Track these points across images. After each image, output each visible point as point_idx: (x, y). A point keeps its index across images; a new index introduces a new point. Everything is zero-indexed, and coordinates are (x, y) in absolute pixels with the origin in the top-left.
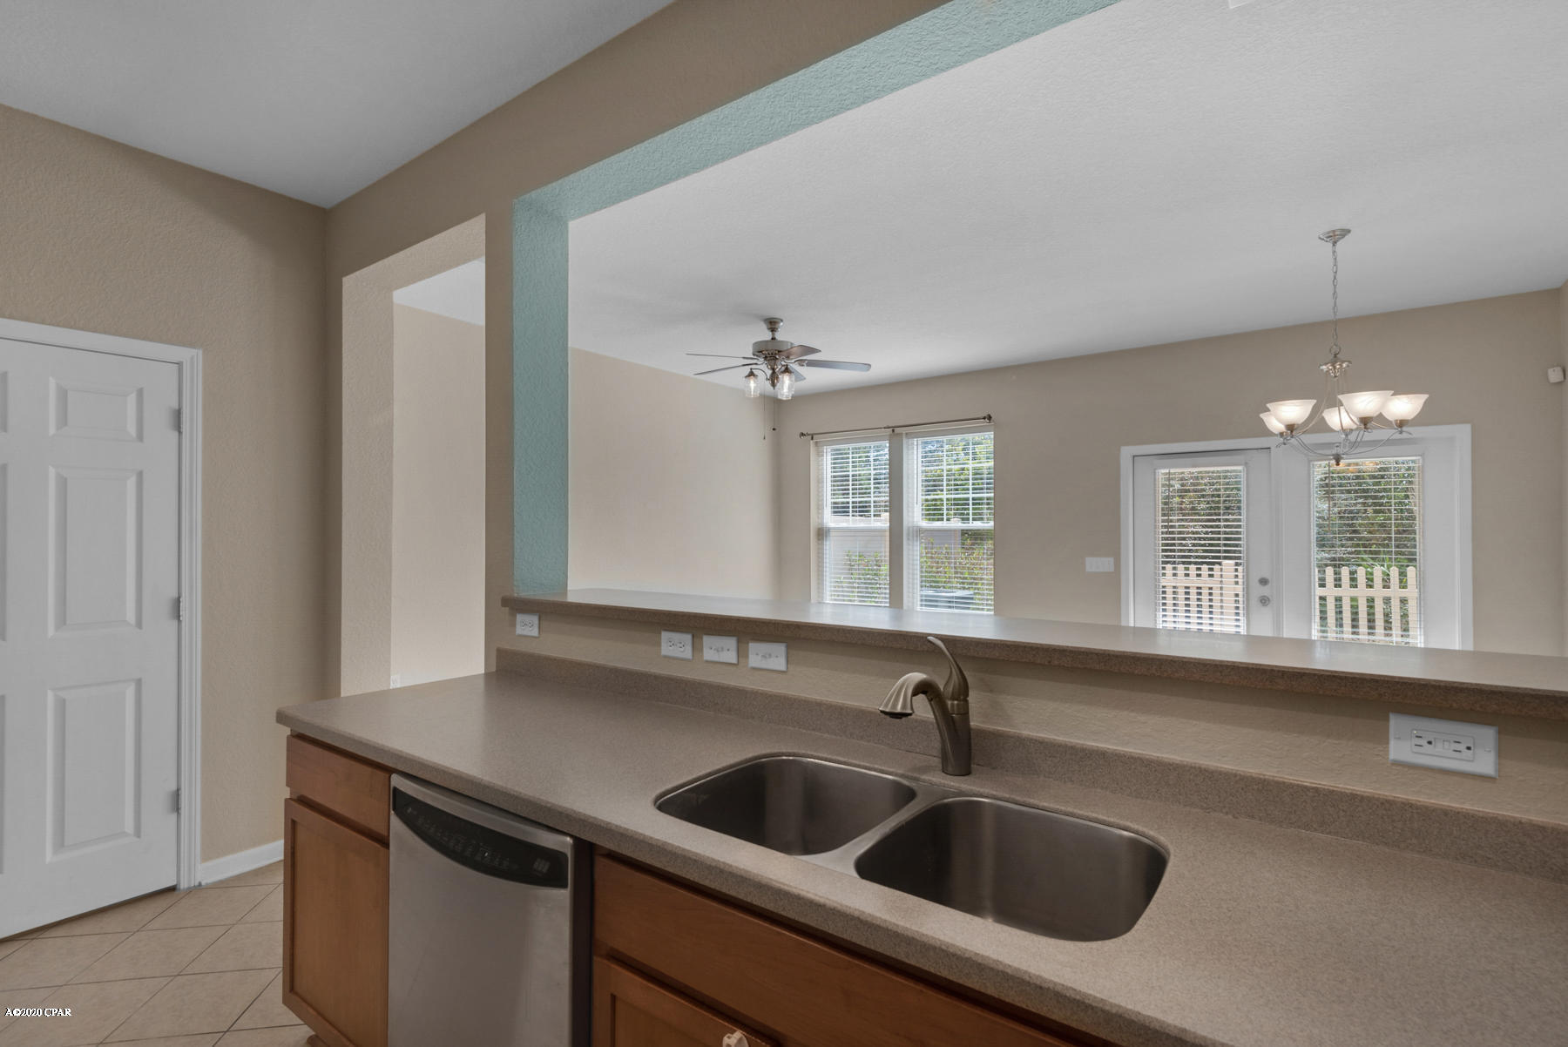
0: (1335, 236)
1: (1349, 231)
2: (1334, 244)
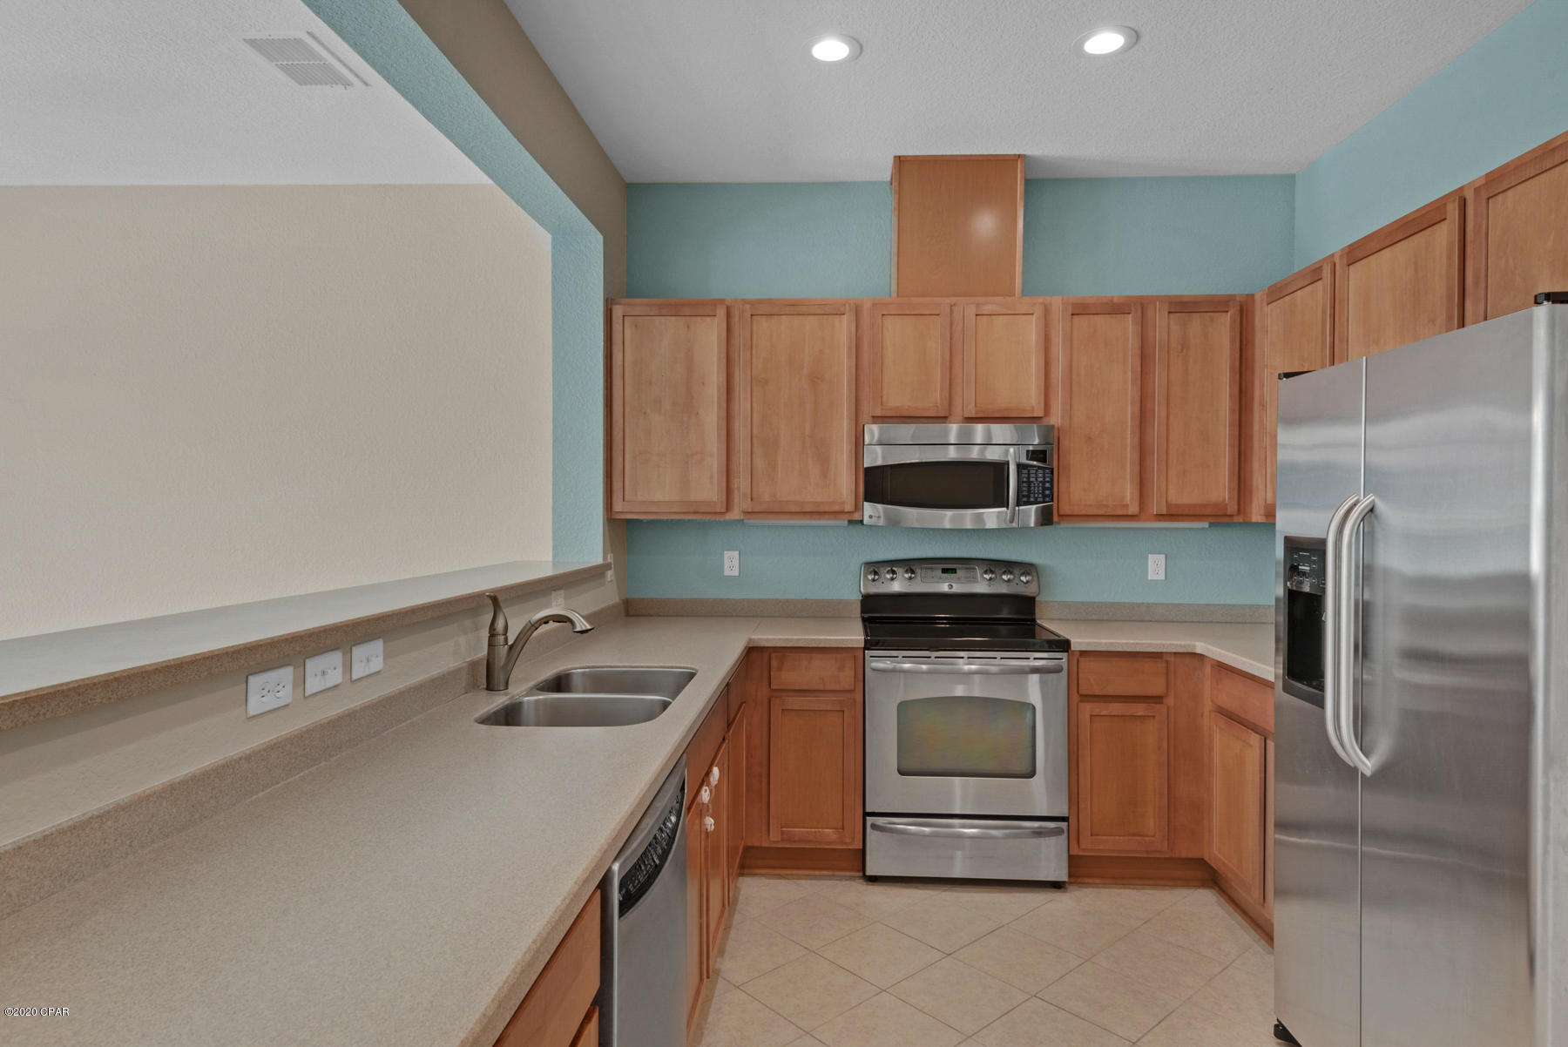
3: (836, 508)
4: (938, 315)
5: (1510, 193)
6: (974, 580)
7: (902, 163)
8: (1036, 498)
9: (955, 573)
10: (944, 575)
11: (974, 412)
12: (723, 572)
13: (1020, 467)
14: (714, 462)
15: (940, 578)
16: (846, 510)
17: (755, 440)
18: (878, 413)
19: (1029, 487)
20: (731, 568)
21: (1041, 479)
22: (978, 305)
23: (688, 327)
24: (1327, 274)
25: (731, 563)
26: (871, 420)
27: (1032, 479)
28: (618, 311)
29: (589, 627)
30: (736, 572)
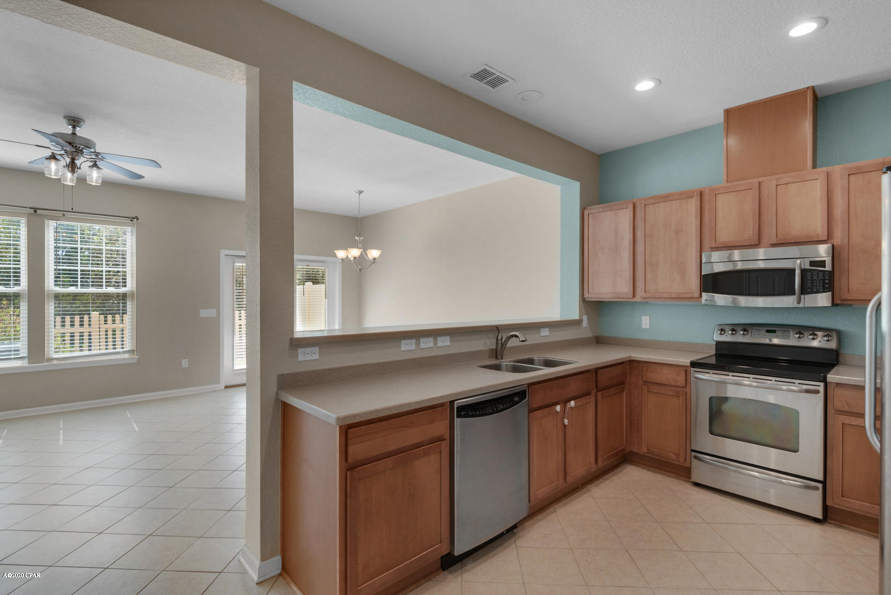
0: (361, 192)
1: (363, 192)
2: (359, 195)
3: (689, 296)
4: (751, 189)
6: (788, 337)
7: (728, 113)
8: (818, 289)
9: (775, 332)
10: (768, 334)
11: (775, 240)
12: (642, 326)
13: (803, 271)
14: (627, 275)
15: (764, 335)
16: (695, 297)
17: (647, 264)
18: (713, 245)
19: (812, 283)
20: (646, 324)
21: (822, 278)
22: (777, 180)
23: (616, 215)
25: (645, 322)
26: (710, 249)
27: (814, 278)
28: (586, 212)
29: (525, 339)
30: (648, 327)
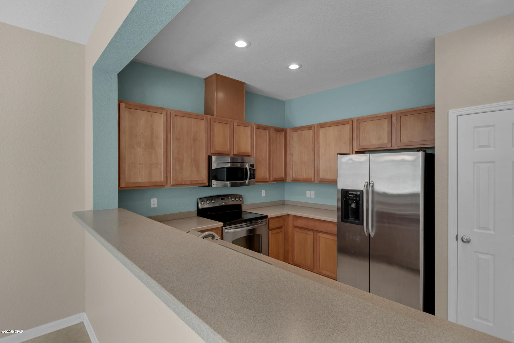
3: (202, 182)
4: (228, 124)
5: (365, 122)
6: (229, 201)
7: (217, 76)
8: (252, 178)
9: (224, 199)
10: (222, 200)
11: (236, 153)
12: (150, 206)
13: (250, 169)
14: (162, 167)
16: (204, 183)
18: (216, 152)
19: (251, 174)
21: (253, 172)
23: (152, 116)
24: (313, 128)
25: (154, 203)
26: (211, 154)
27: (251, 172)
28: (123, 105)
30: (156, 206)
